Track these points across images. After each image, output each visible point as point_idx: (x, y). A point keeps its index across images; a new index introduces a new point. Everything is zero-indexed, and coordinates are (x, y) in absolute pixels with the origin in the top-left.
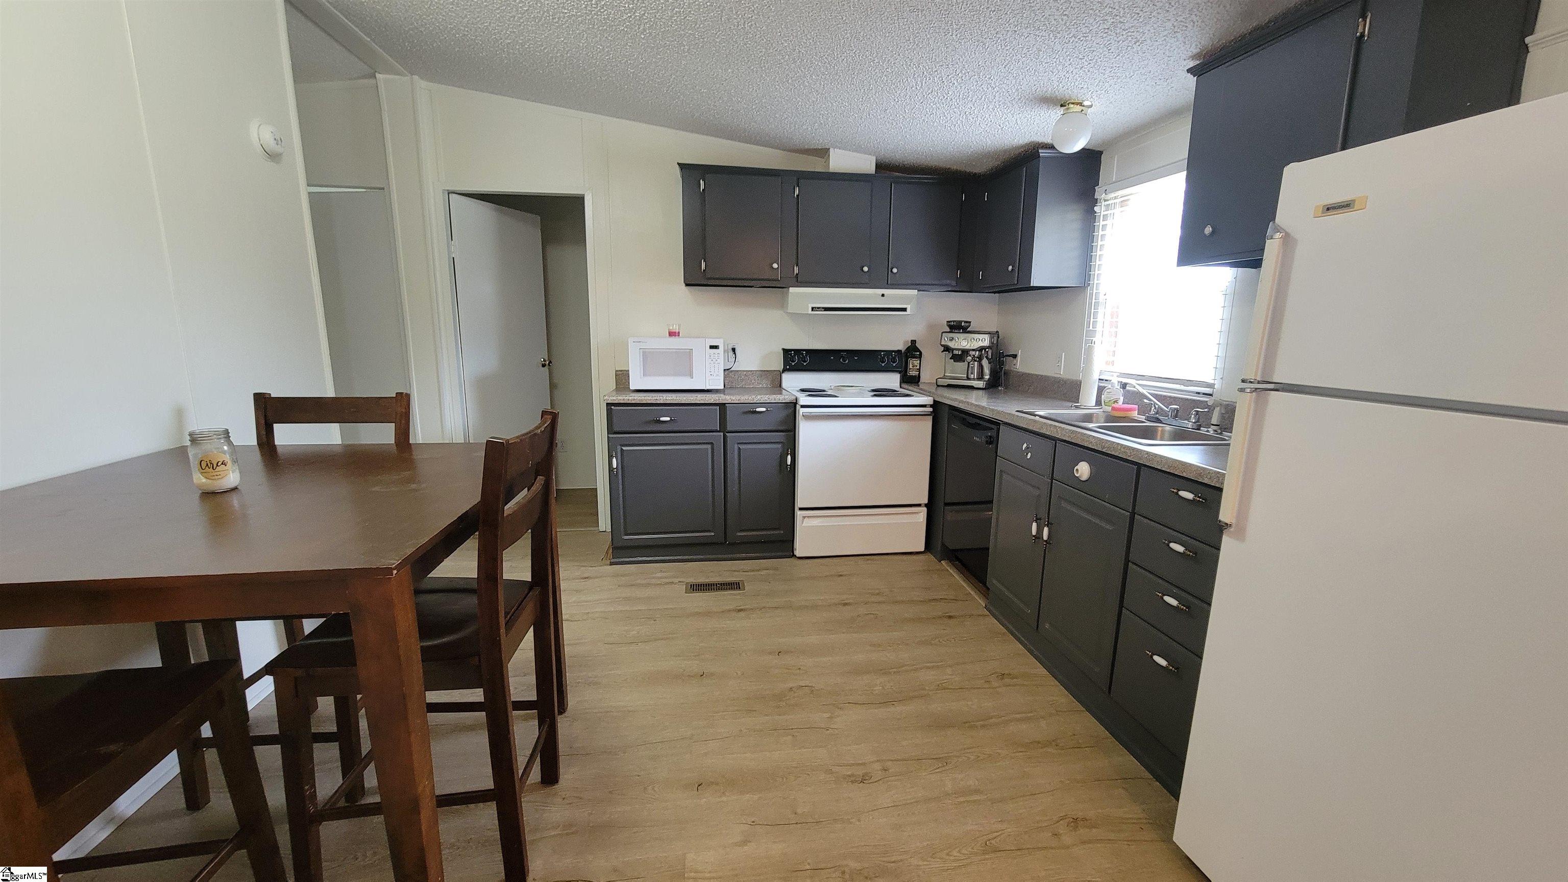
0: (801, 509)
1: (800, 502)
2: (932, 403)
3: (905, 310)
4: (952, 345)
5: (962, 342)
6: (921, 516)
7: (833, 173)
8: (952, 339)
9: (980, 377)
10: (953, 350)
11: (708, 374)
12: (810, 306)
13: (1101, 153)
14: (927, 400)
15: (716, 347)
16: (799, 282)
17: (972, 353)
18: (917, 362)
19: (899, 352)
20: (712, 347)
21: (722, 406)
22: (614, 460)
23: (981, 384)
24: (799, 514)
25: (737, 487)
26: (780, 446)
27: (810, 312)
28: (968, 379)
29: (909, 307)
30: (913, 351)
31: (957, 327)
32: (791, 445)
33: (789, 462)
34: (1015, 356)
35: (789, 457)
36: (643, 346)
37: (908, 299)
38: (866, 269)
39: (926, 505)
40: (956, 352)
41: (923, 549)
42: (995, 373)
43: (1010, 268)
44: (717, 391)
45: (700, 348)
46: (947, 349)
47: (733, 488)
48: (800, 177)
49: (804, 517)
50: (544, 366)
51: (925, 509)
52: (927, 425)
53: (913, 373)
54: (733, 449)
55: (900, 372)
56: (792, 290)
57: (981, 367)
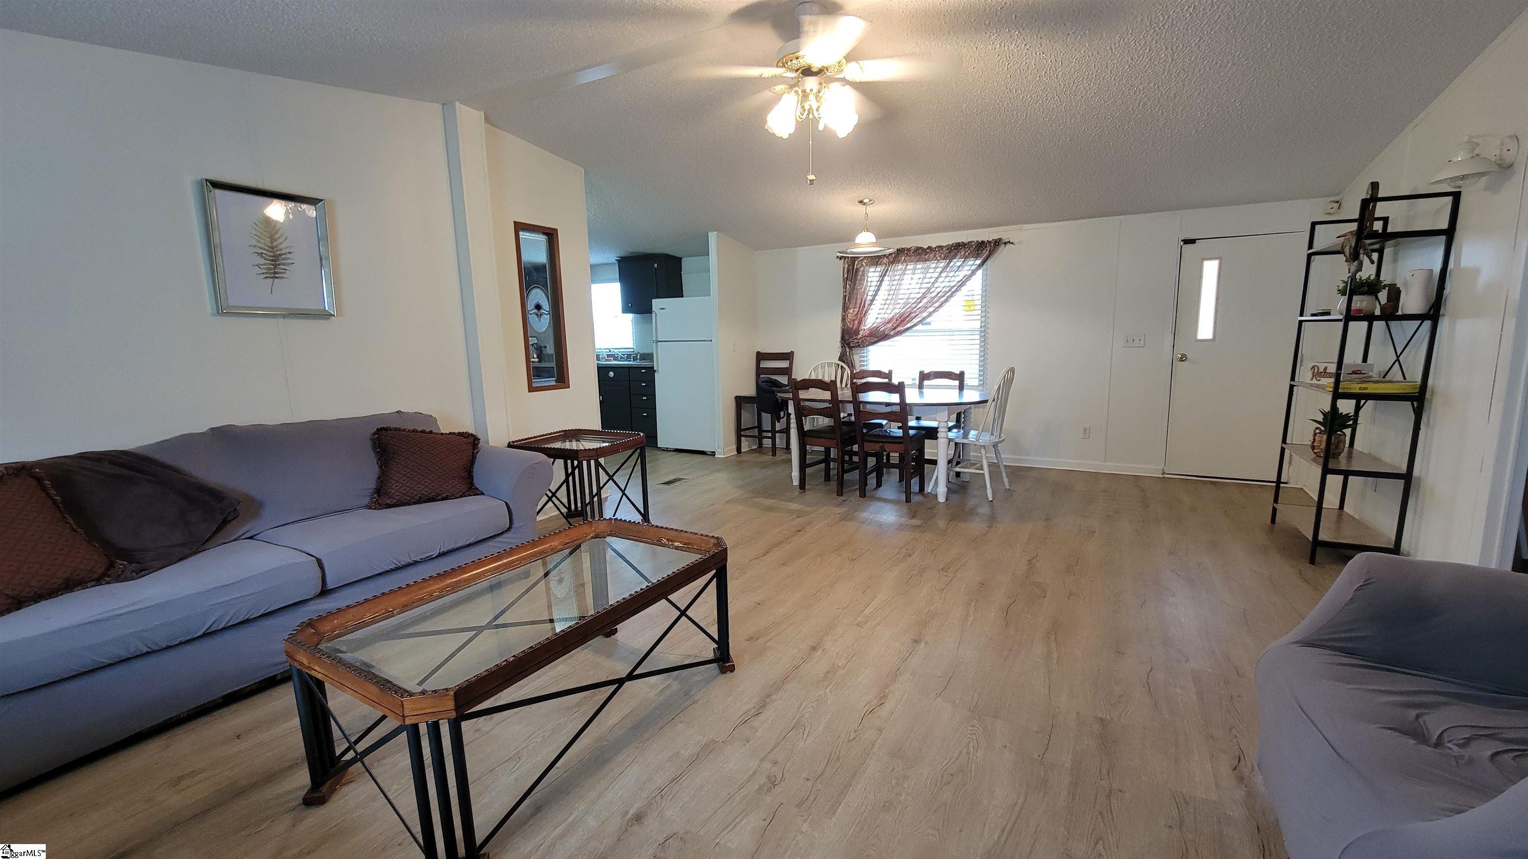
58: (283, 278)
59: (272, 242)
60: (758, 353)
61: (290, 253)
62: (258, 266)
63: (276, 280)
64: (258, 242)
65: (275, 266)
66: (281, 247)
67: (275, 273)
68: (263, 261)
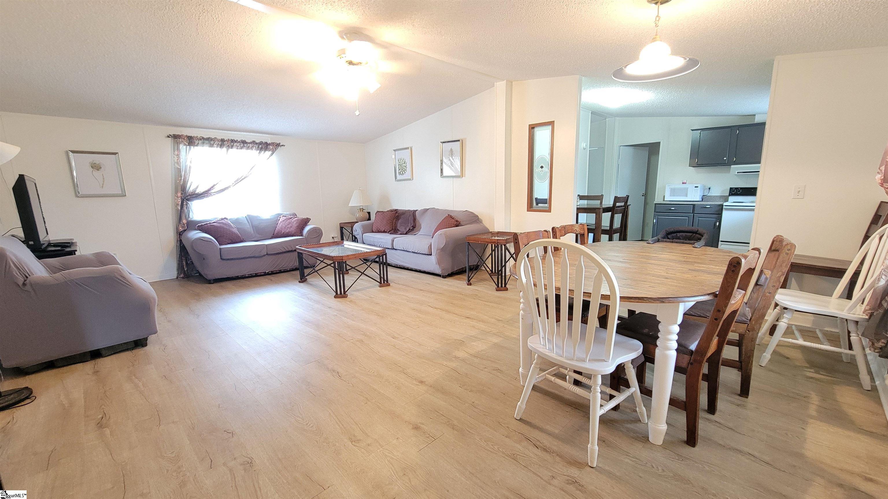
0: (721, 241)
1: (721, 239)
7: (757, 123)
11: (693, 196)
12: (737, 172)
15: (697, 187)
16: (735, 163)
20: (695, 187)
21: (694, 205)
22: (655, 220)
24: (720, 243)
26: (715, 219)
27: (736, 174)
32: (719, 219)
33: (718, 225)
35: (718, 223)
36: (670, 187)
44: (696, 201)
48: (740, 127)
49: (722, 244)
50: (643, 196)
54: (696, 219)
56: (732, 166)
62: (449, 163)
65: (452, 163)
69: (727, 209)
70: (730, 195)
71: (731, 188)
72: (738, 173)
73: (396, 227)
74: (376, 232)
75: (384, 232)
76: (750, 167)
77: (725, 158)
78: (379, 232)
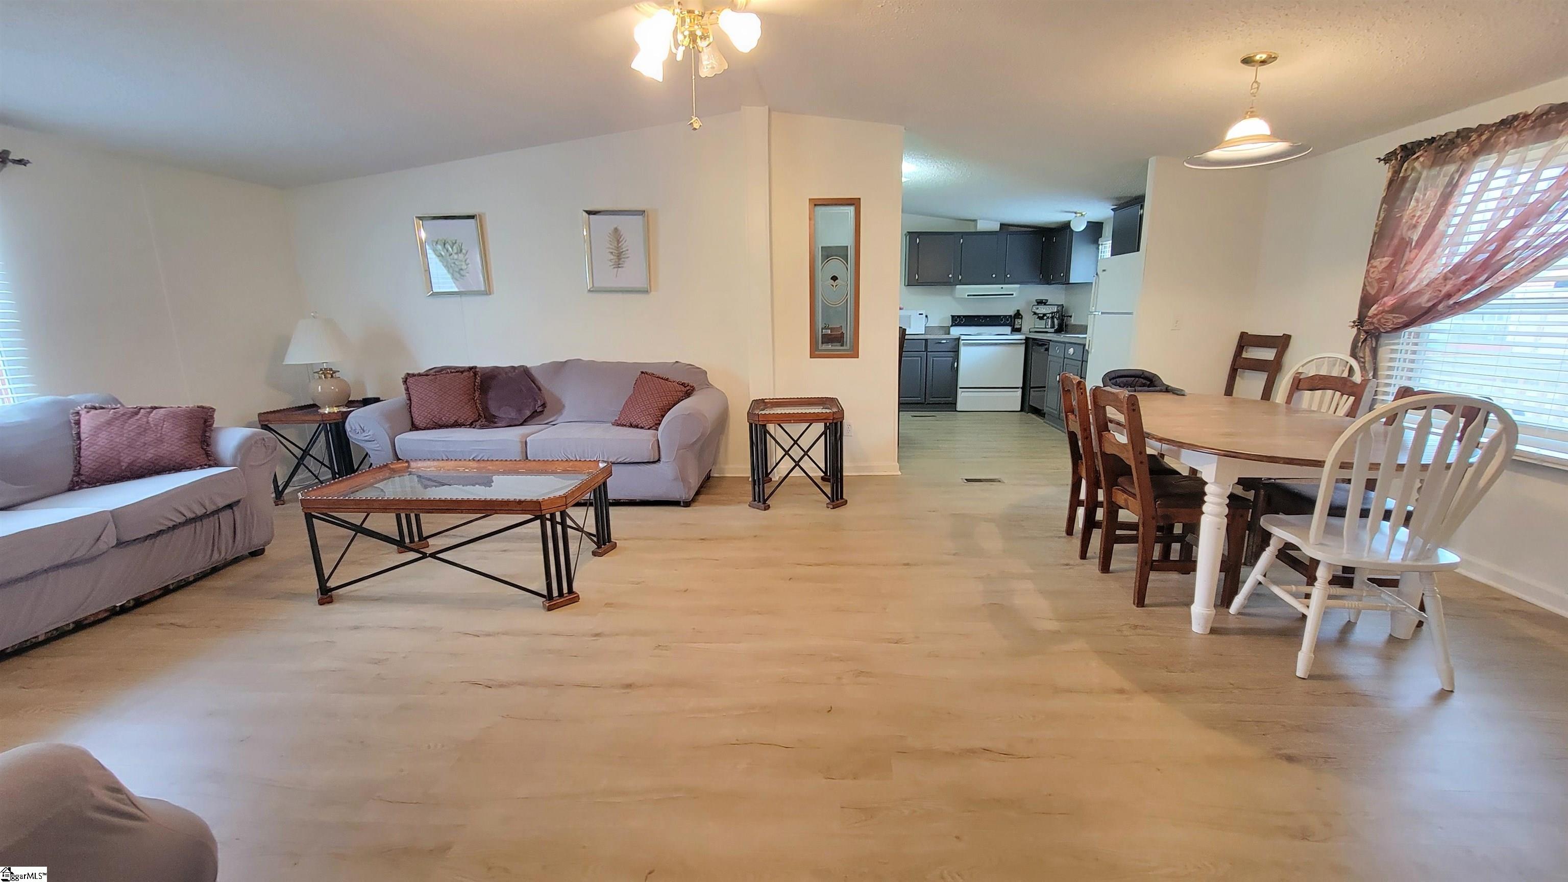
0: (960, 388)
1: (960, 384)
2: (1024, 338)
3: (1012, 295)
4: (1037, 311)
5: (1042, 310)
6: (1019, 393)
7: (980, 232)
8: (1037, 309)
9: (1053, 327)
10: (1038, 314)
11: (918, 327)
13: (1103, 223)
14: (1023, 337)
15: (922, 314)
16: (962, 283)
17: (1048, 315)
18: (1020, 321)
19: (1010, 316)
20: (920, 314)
21: (926, 340)
23: (1053, 330)
24: (959, 391)
25: (931, 378)
26: (951, 359)
27: (967, 297)
28: (1046, 328)
29: (1014, 293)
30: (1018, 315)
31: (1041, 302)
32: (957, 358)
33: (956, 366)
34: (1071, 317)
35: (956, 364)
37: (1014, 290)
38: (994, 276)
39: (1021, 388)
40: (1040, 315)
41: (1019, 410)
42: (1060, 325)
43: (1062, 275)
44: (922, 334)
45: (914, 314)
46: (1035, 313)
47: (929, 378)
48: (963, 234)
49: (962, 392)
51: (1021, 390)
52: (1022, 349)
53: (1017, 326)
54: (930, 360)
55: (1011, 326)
56: (958, 286)
57: (1053, 322)
58: (622, 267)
59: (618, 245)
60: (1243, 335)
61: (627, 250)
62: (611, 260)
63: (619, 269)
64: (611, 245)
65: (619, 259)
66: (623, 246)
67: (619, 264)
68: (612, 257)
69: (965, 345)
70: (952, 326)
71: (953, 317)
72: (968, 295)
73: (486, 409)
74: (429, 429)
75: (456, 425)
76: (989, 288)
77: (950, 276)
78: (438, 426)
